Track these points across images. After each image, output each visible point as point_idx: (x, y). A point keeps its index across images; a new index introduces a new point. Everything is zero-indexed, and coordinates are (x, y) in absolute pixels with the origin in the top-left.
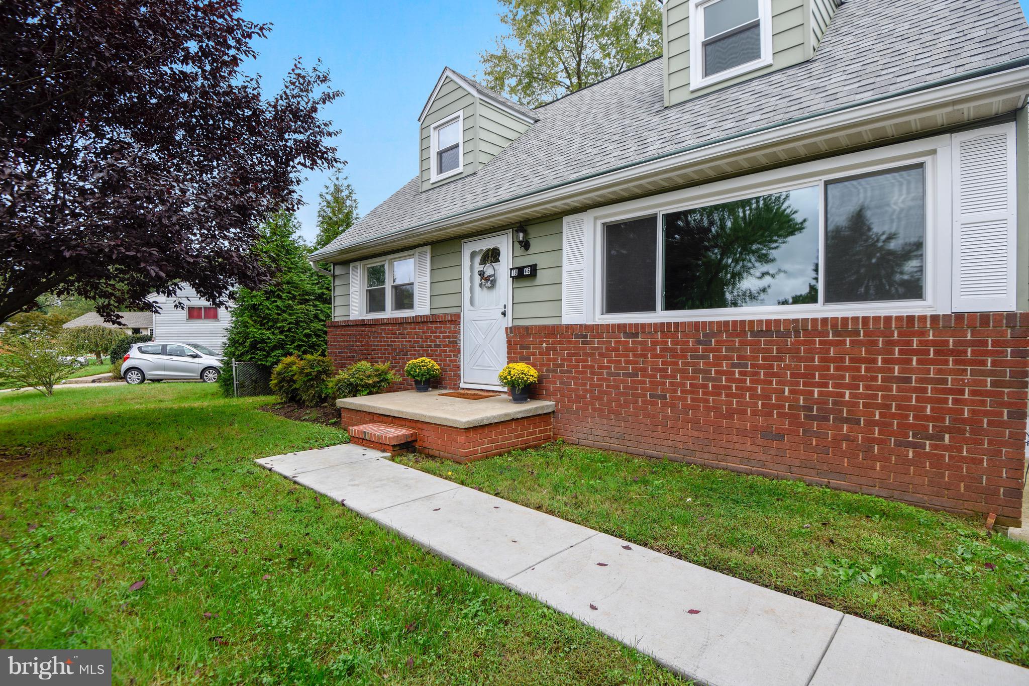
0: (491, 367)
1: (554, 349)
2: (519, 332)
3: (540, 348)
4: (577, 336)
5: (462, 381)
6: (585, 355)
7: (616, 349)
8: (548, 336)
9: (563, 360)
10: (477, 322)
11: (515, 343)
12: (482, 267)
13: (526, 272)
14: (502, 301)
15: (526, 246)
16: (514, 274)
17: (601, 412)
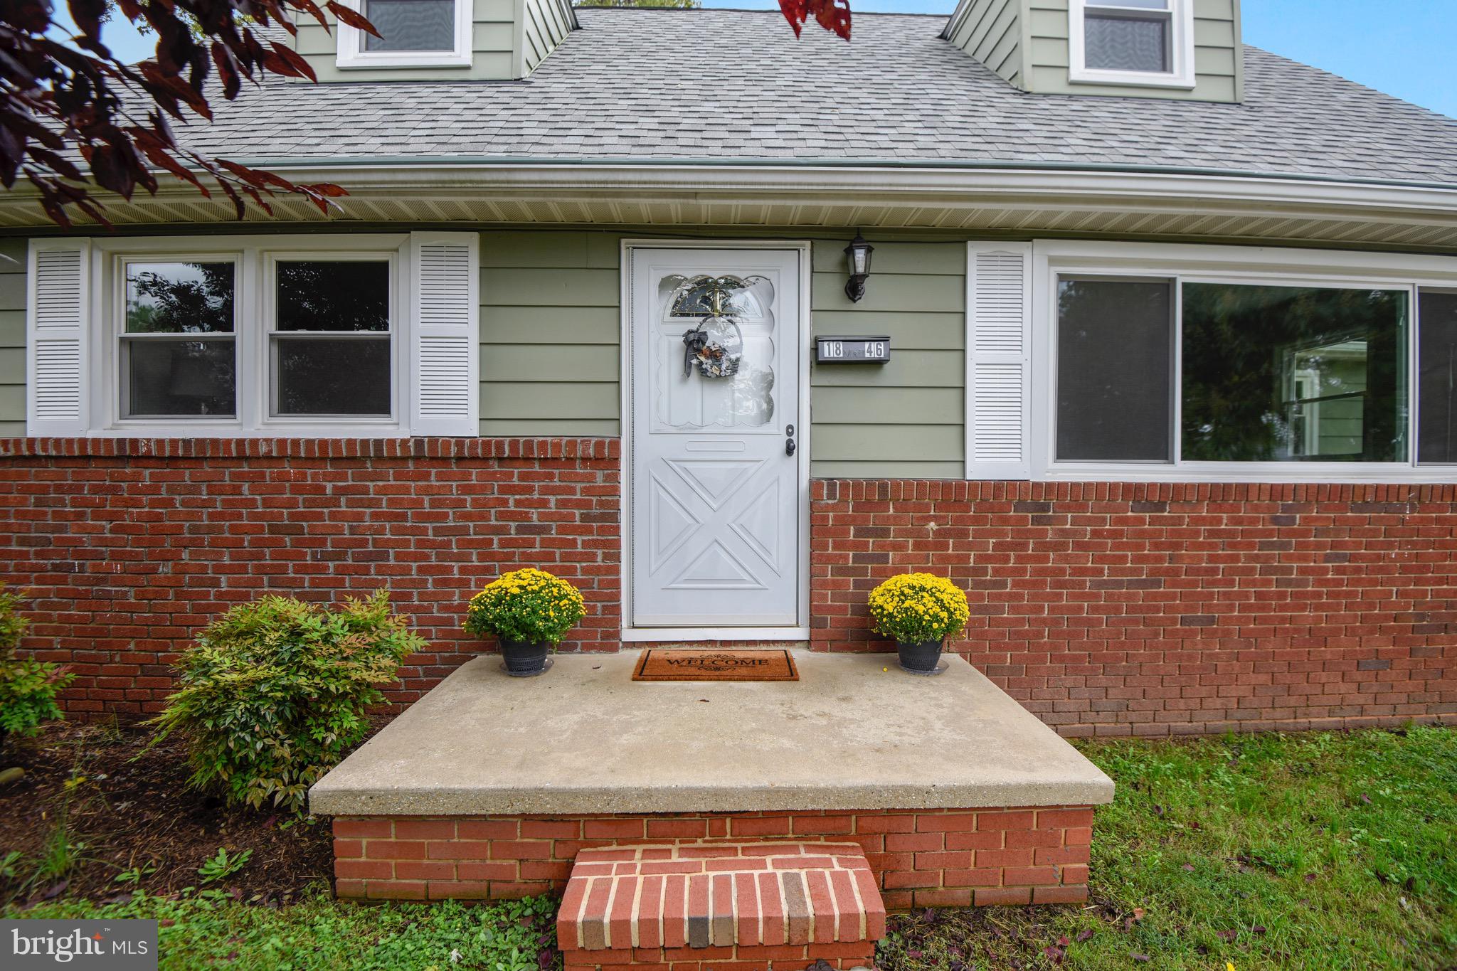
0: (742, 580)
1: (962, 534)
2: (857, 495)
3: (919, 534)
4: (1021, 506)
5: (624, 623)
6: (1043, 546)
7: (1114, 534)
8: (942, 506)
9: (982, 558)
10: (688, 466)
11: (842, 521)
12: (693, 323)
13: (872, 351)
14: (783, 417)
15: (853, 289)
16: (830, 351)
17: (1073, 662)
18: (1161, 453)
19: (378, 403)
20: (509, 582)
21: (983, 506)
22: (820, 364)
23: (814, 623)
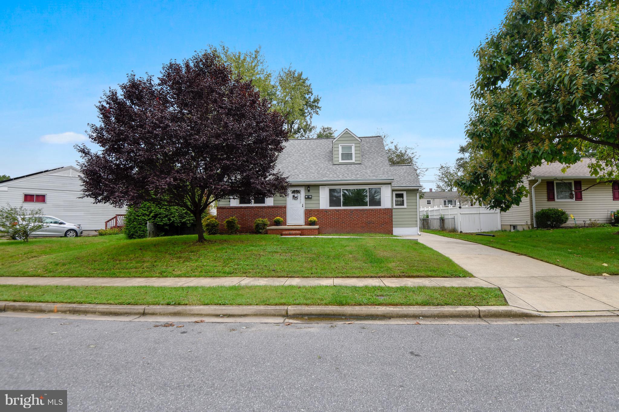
0: (298, 219)
2: (309, 210)
3: (315, 214)
4: (325, 211)
5: (287, 223)
6: (327, 215)
8: (317, 211)
9: (321, 216)
10: (293, 208)
11: (307, 213)
12: (293, 194)
13: (310, 197)
14: (302, 203)
15: (309, 191)
16: (306, 197)
17: (331, 227)
18: (340, 206)
19: (264, 203)
20: (277, 218)
21: (321, 211)
22: (305, 198)
23: (305, 223)
